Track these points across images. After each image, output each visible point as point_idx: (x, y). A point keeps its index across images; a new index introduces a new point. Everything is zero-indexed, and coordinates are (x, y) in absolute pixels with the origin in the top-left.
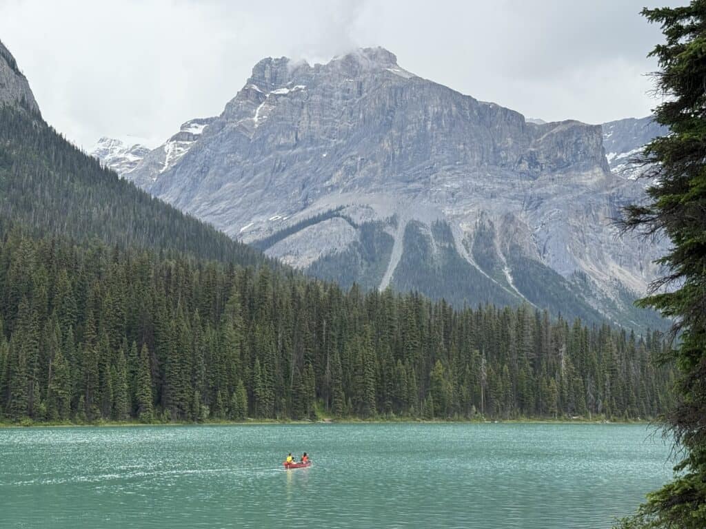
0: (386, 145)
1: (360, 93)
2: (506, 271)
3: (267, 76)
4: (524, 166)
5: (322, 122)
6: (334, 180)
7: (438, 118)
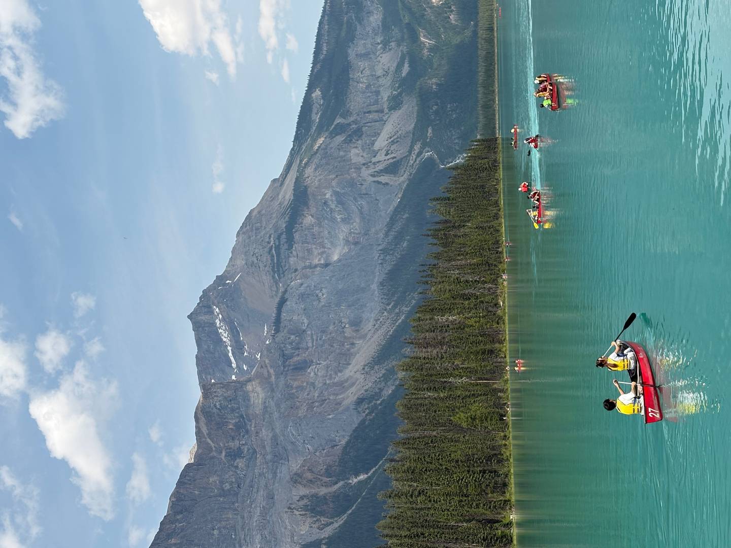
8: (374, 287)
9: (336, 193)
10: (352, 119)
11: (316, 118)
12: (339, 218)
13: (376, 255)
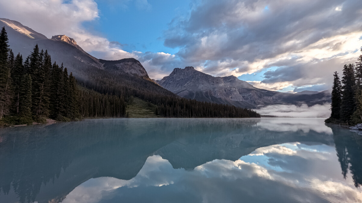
0: (193, 80)
1: (189, 73)
2: (210, 98)
3: (176, 70)
4: (212, 83)
5: (184, 77)
6: (185, 85)
7: (200, 76)
8: (237, 100)
9: (251, 95)
10: (263, 97)
11: (263, 92)
12: (247, 95)
13: (241, 100)
